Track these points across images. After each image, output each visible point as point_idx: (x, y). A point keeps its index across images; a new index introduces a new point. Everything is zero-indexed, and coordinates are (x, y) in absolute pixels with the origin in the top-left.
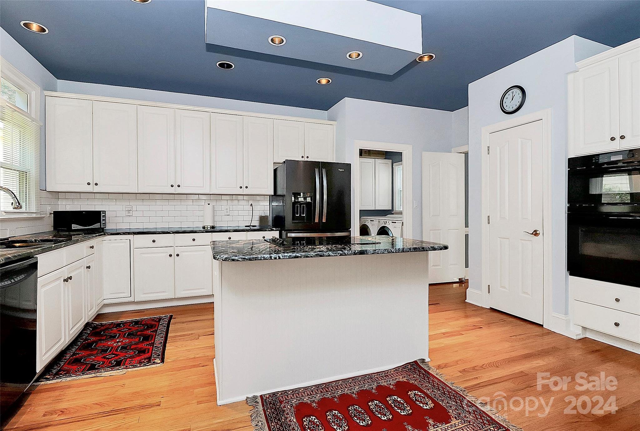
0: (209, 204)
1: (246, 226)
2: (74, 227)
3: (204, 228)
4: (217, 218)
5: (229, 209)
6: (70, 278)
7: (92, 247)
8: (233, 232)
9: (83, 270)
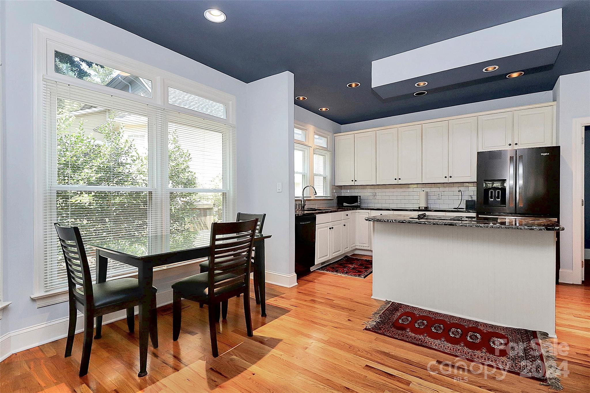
0: (423, 191)
1: (454, 208)
2: (345, 204)
3: (419, 208)
4: (430, 202)
5: (440, 195)
6: (333, 228)
7: (347, 215)
8: (434, 211)
9: (342, 226)
